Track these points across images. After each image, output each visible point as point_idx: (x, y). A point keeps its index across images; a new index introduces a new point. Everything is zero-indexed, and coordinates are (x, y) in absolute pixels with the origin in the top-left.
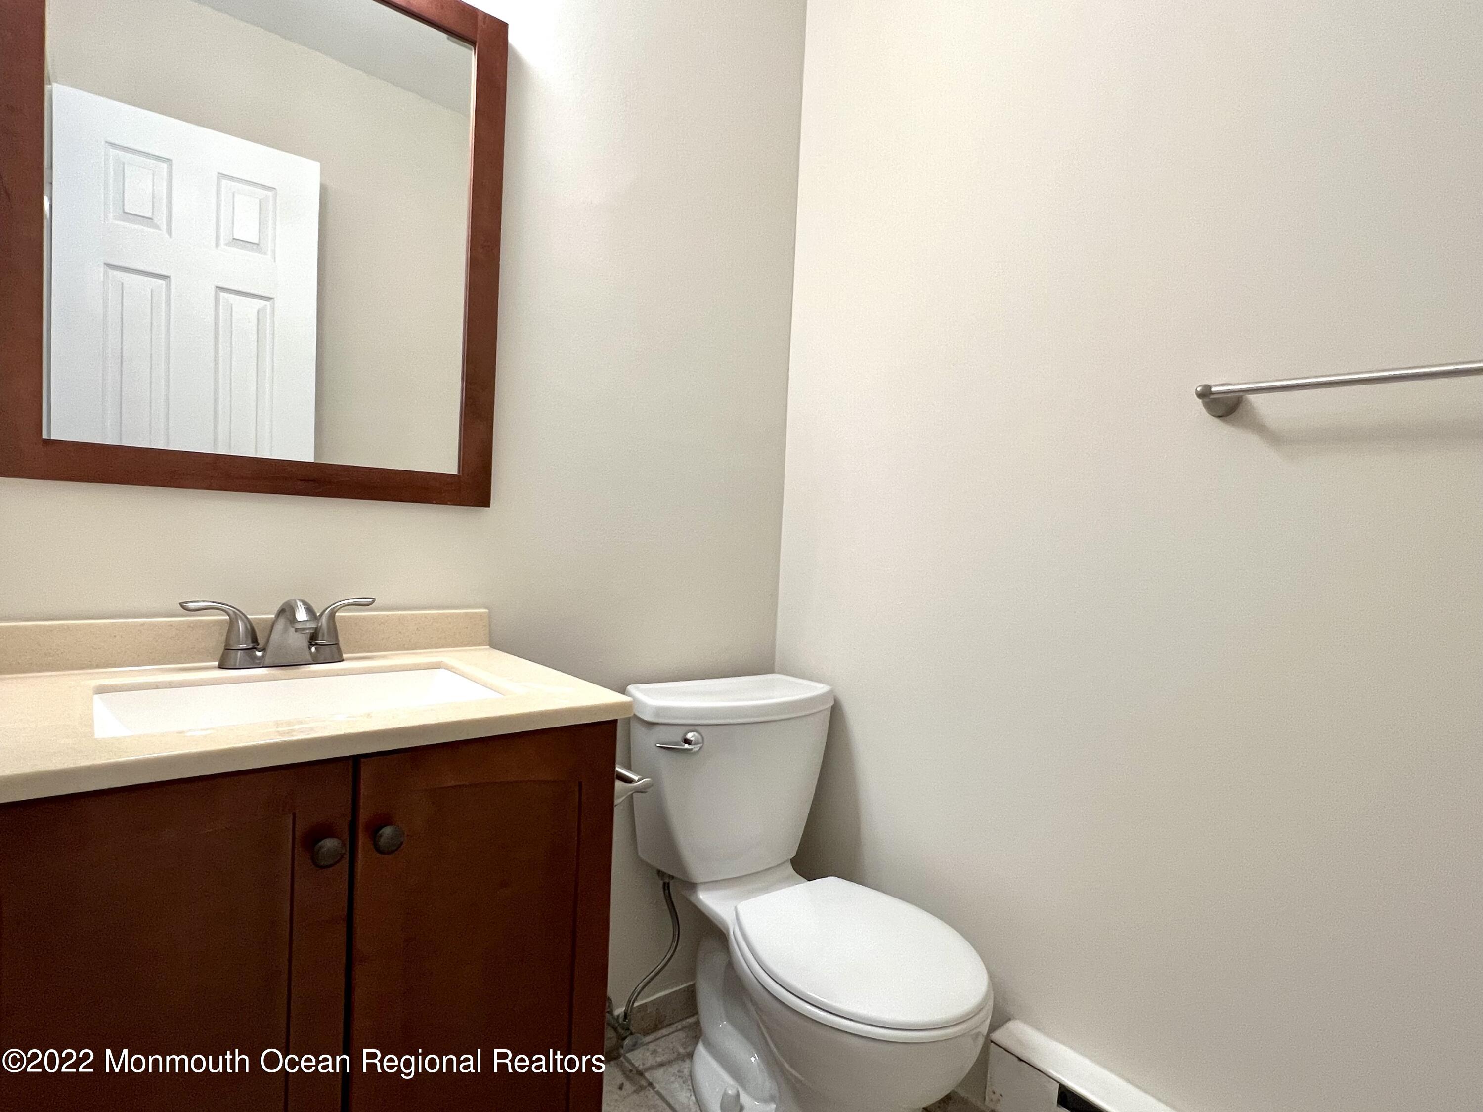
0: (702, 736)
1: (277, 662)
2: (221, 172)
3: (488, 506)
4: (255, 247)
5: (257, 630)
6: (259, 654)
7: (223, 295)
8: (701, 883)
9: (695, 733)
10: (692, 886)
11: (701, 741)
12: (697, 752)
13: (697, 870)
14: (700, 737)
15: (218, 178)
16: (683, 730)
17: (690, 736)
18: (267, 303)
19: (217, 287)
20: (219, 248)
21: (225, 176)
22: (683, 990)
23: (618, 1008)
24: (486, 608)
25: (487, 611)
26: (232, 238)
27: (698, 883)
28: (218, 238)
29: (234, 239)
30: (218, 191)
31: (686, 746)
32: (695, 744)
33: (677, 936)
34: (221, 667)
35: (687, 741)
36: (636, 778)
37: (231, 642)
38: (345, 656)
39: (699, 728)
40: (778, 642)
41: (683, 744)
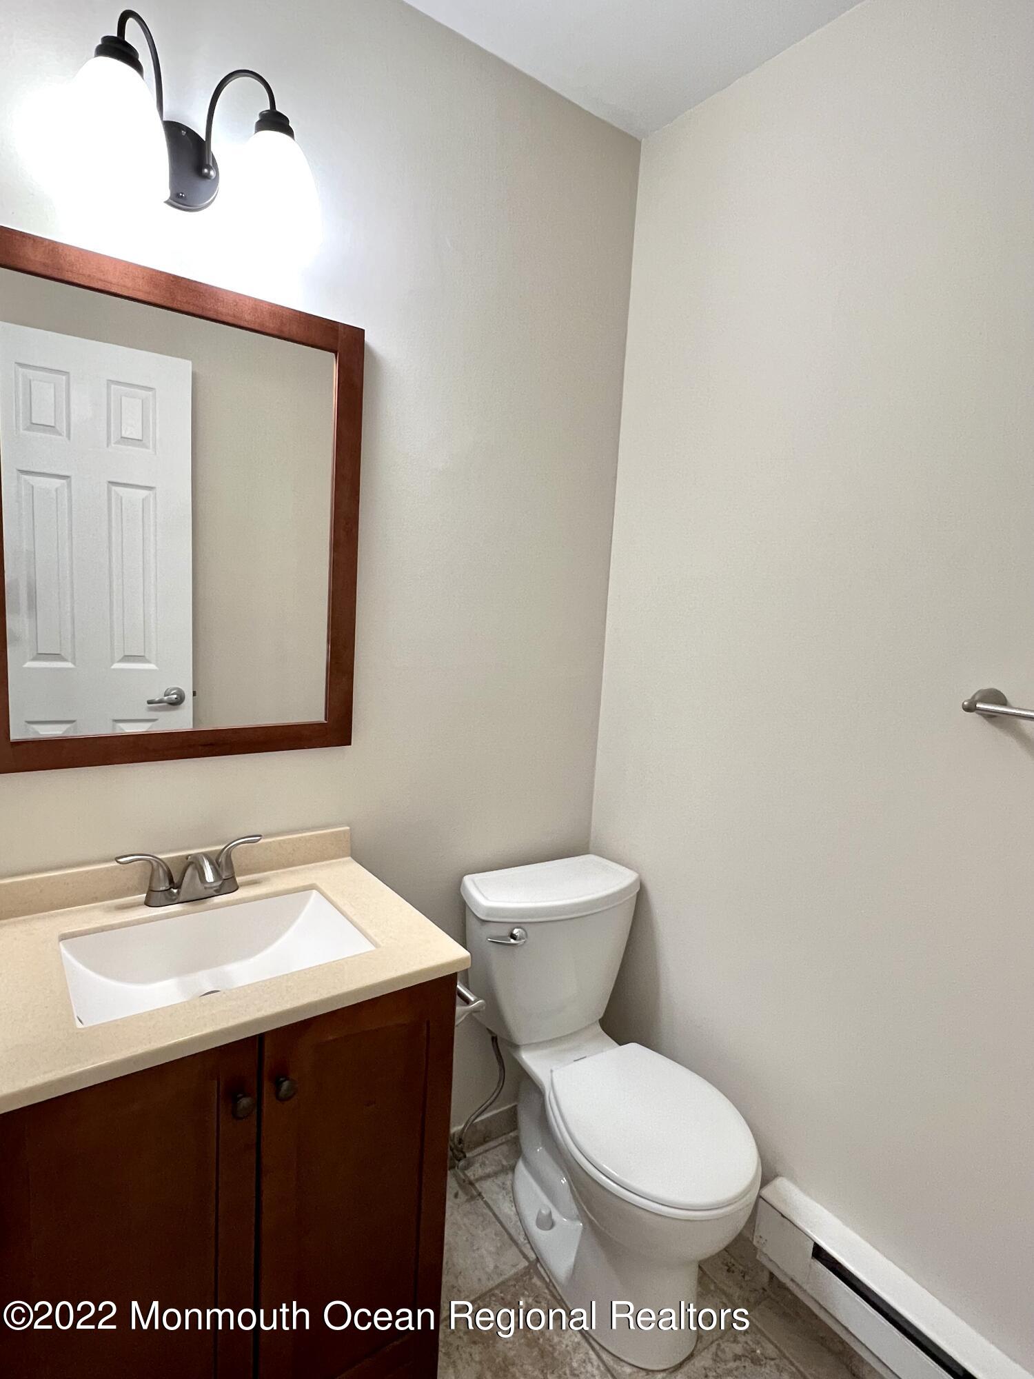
0: (524, 930)
1: (189, 898)
2: (110, 379)
3: (350, 744)
4: (138, 443)
5: (172, 873)
6: (175, 891)
7: (114, 488)
8: (524, 1045)
9: (520, 930)
10: (516, 1047)
11: (524, 936)
12: (522, 945)
13: (520, 1036)
14: (524, 933)
15: (108, 384)
16: (512, 926)
17: (516, 931)
18: (151, 492)
19: (109, 482)
20: (110, 447)
21: (113, 382)
22: (506, 1111)
23: (454, 1126)
24: (348, 826)
25: (348, 828)
26: (119, 437)
27: (522, 1046)
28: (109, 438)
29: (122, 437)
30: (109, 394)
31: (512, 941)
32: (520, 939)
33: (502, 1079)
34: (148, 903)
35: (513, 937)
36: (472, 998)
37: (154, 885)
38: (239, 879)
39: (522, 925)
40: (593, 823)
41: (509, 938)
